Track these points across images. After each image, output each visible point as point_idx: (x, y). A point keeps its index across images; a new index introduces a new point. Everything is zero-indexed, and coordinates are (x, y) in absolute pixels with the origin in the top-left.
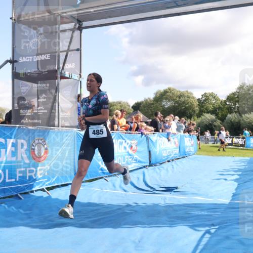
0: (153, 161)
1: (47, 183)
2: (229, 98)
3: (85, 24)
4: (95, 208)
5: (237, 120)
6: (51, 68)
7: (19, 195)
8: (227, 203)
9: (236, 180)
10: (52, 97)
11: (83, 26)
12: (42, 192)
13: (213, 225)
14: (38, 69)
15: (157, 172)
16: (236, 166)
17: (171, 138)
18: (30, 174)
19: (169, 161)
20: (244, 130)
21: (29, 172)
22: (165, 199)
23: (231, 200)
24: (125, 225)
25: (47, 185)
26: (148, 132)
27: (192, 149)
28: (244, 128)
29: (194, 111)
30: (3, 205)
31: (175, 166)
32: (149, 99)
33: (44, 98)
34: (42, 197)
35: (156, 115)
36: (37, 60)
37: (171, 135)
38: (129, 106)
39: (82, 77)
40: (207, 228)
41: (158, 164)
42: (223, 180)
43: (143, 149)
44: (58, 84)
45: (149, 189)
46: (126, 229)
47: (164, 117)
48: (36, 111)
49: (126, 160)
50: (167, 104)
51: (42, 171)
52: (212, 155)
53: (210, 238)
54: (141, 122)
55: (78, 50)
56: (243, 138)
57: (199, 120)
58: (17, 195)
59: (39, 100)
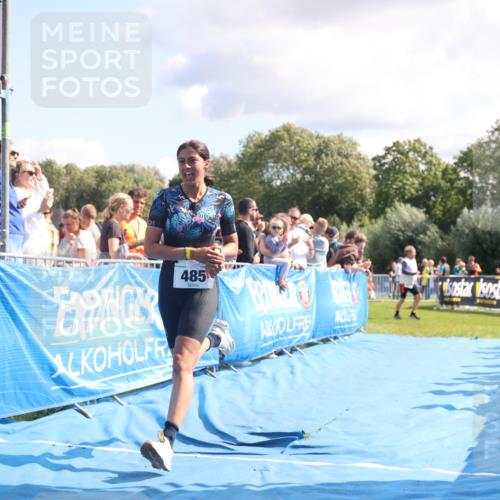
8: (452, 480)
9: (480, 410)
15: (242, 388)
17: (287, 281)
19: (280, 353)
22: (266, 469)
23: (464, 470)
31: (298, 367)
35: (244, 208)
37: (287, 273)
38: (162, 179)
39: (8, 86)
41: (246, 363)
42: (442, 409)
45: (216, 439)
49: (148, 349)
50: (280, 176)
57: (378, 225)
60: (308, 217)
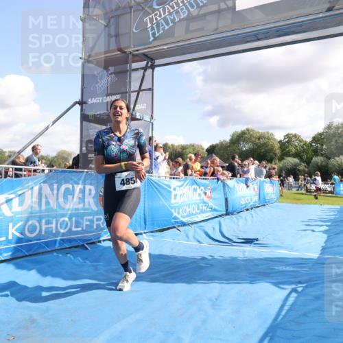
0: (230, 209)
2: (316, 139)
5: (324, 163)
7: (86, 245)
8: (316, 258)
9: (325, 232)
11: (156, 64)
13: (300, 283)
14: (108, 110)
15: (234, 222)
16: (324, 216)
18: (98, 223)
19: (247, 210)
20: (333, 175)
21: (97, 221)
22: (244, 252)
23: (321, 254)
24: (200, 280)
26: (225, 178)
27: (274, 197)
29: (275, 154)
30: (69, 255)
31: (254, 215)
32: (224, 141)
35: (233, 158)
36: (106, 101)
37: (250, 181)
38: (203, 149)
40: (294, 286)
41: (235, 213)
42: (310, 231)
43: (219, 196)
45: (226, 240)
46: (201, 285)
47: (242, 161)
49: (201, 208)
50: (245, 147)
53: (297, 297)
54: (217, 166)
55: (150, 89)
56: (332, 184)
57: (281, 164)
58: (83, 245)
60: (257, 162)
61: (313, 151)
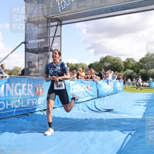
0: (100, 95)
1: (43, 107)
2: (141, 61)
3: (63, 22)
4: (69, 121)
5: (145, 73)
6: (45, 46)
8: (141, 118)
9: (145, 106)
10: (46, 61)
11: (62, 23)
12: (40, 112)
13: (133, 130)
14: (38, 46)
15: (102, 101)
16: (145, 98)
17: (109, 83)
19: (108, 95)
20: (149, 78)
21: (34, 101)
22: (106, 116)
24: (84, 130)
25: (43, 108)
26: (97, 80)
27: (121, 89)
28: (149, 77)
29: (122, 68)
30: (20, 119)
31: (111, 98)
32: (97, 61)
33: (42, 62)
34: (40, 114)
35: (101, 70)
36: (38, 42)
37: (109, 81)
38: (86, 66)
40: (130, 132)
41: (102, 97)
42: (138, 105)
43: (94, 89)
44: (49, 54)
45: (97, 110)
46: (85, 132)
48: (37, 69)
49: (85, 95)
50: (107, 64)
51: (40, 101)
52: (132, 92)
53: (131, 137)
54: (93, 74)
55: (59, 36)
56: (149, 82)
57: (124, 73)
58: (27, 114)
59: (39, 63)
60: (113, 72)
61: (140, 66)
